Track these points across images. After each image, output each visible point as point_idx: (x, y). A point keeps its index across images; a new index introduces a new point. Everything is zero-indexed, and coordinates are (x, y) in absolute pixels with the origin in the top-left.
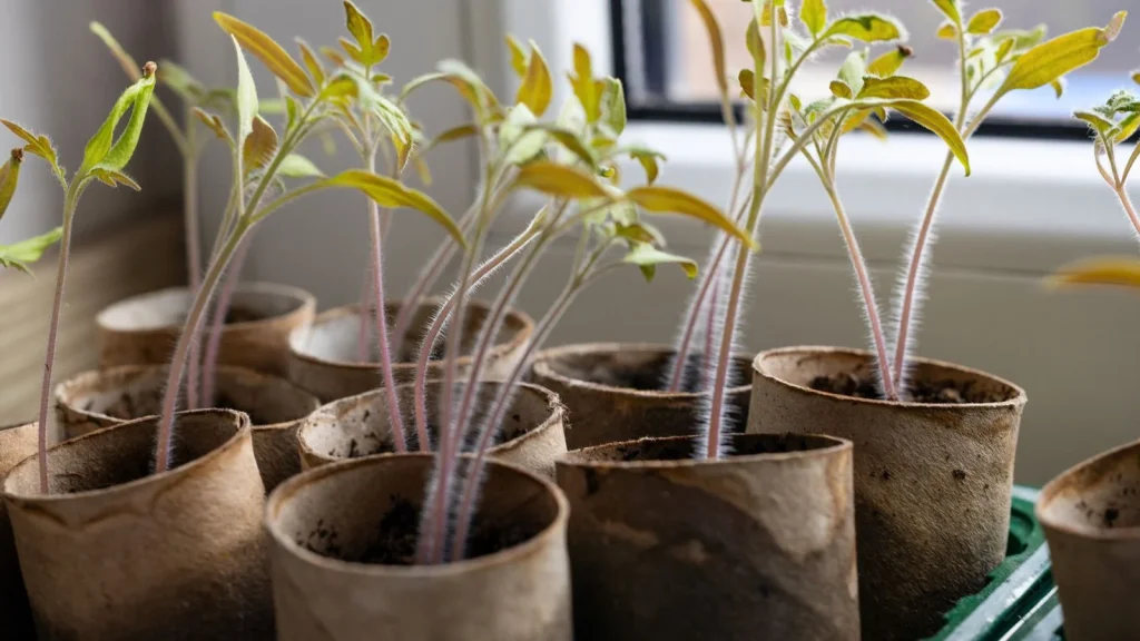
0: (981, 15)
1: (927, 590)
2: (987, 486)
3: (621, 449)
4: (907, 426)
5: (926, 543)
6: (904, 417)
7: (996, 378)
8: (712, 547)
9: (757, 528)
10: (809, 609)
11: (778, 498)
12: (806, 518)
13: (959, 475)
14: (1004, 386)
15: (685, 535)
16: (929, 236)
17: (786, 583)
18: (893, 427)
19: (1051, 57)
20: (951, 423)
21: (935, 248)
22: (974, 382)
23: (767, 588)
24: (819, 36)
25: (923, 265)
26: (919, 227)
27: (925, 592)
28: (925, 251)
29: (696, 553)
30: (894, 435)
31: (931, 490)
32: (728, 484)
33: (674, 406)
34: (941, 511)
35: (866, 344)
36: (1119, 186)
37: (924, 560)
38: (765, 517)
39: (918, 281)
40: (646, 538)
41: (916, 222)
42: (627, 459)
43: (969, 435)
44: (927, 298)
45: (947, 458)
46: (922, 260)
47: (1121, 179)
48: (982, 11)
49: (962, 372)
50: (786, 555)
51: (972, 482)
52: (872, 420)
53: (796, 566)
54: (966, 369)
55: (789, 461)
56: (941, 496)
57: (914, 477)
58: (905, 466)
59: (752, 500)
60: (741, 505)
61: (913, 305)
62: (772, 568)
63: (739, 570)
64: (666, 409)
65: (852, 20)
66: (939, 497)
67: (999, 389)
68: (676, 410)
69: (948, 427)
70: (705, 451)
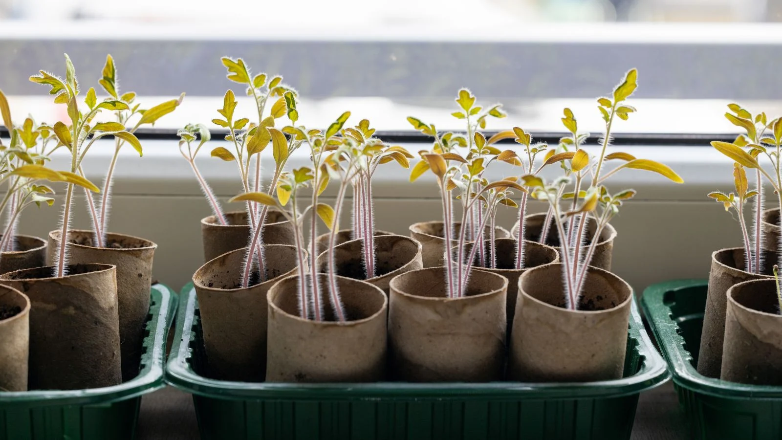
0: (127, 95)
1: (130, 321)
2: (147, 279)
3: (11, 275)
4: (123, 257)
5: (130, 302)
6: (122, 254)
7: (135, 237)
8: (78, 308)
9: (94, 300)
10: (110, 328)
11: (99, 288)
12: (108, 295)
13: (140, 275)
14: (140, 240)
15: (67, 304)
16: (110, 183)
17: (104, 320)
18: (118, 258)
19: (158, 111)
20: (138, 255)
21: (113, 187)
22: (125, 239)
23: (97, 322)
24: (93, 109)
25: (109, 194)
26: (106, 179)
27: (129, 322)
28: (109, 189)
29: (72, 311)
30: (119, 261)
31: (131, 283)
32: (82, 283)
33: (18, 257)
34: (135, 290)
35: (91, 228)
36: (192, 161)
37: (129, 309)
38: (95, 295)
39: (107, 201)
40: (51, 307)
41: (105, 177)
42: (13, 279)
43: (143, 260)
44: (111, 207)
45: (137, 269)
46: (108, 192)
47: (192, 157)
48: (127, 93)
49: (119, 236)
50: (102, 309)
51: (143, 278)
52: (111, 256)
53: (106, 313)
54: (121, 235)
55: (102, 273)
56: (135, 284)
57: (125, 277)
58: (123, 273)
59: (90, 288)
60: (88, 292)
61: (106, 211)
62: (99, 315)
63: (87, 316)
64: (15, 258)
65: (108, 103)
66: (134, 285)
67: (138, 242)
68: (19, 259)
69: (137, 257)
70: (57, 273)
